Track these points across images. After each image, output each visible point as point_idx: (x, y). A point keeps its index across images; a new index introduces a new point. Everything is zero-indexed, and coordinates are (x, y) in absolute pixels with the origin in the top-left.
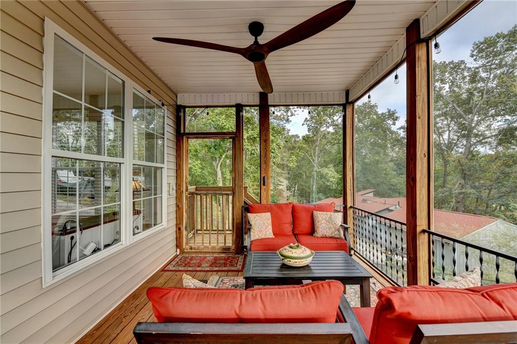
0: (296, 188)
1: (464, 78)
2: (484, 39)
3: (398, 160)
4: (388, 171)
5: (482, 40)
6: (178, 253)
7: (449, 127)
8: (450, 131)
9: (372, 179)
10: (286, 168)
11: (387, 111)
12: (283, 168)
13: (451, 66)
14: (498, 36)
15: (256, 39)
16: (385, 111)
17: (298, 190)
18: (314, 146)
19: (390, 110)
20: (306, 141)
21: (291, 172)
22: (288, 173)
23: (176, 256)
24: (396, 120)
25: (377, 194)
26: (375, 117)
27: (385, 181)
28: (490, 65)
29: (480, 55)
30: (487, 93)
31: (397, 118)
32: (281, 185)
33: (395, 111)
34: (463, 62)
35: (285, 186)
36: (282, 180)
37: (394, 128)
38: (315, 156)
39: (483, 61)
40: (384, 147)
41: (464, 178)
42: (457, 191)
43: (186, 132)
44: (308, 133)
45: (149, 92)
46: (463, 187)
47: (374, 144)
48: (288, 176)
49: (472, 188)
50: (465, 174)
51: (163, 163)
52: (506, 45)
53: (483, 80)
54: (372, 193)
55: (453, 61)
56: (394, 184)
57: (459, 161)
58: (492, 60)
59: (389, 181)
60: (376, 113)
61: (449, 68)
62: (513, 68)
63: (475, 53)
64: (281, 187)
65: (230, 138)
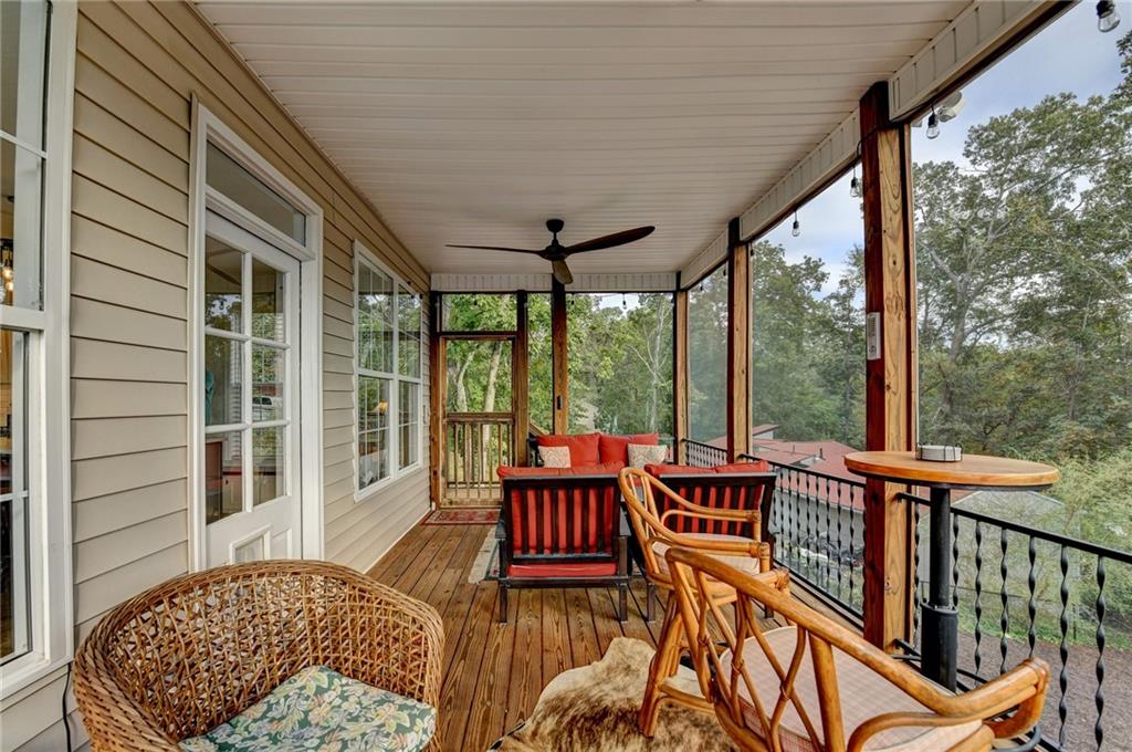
0: (615, 423)
1: (954, 197)
2: (989, 120)
3: (823, 364)
4: (806, 385)
5: (986, 123)
6: (434, 508)
7: (927, 296)
8: (928, 305)
9: (772, 402)
10: (593, 381)
11: (804, 261)
12: (587, 378)
13: (929, 171)
14: (1017, 115)
15: (555, 235)
16: (800, 261)
17: (620, 427)
18: (653, 333)
19: (810, 259)
20: (637, 322)
21: (603, 389)
22: (599, 391)
23: (431, 513)
24: (823, 280)
25: (782, 434)
26: (779, 273)
27: (800, 408)
28: (1002, 175)
29: (982, 153)
30: (994, 229)
31: (824, 276)
32: (581, 416)
33: (820, 260)
34: (950, 165)
35: (592, 417)
36: (585, 405)
37: (817, 297)
38: (653, 355)
39: (990, 165)
40: (796, 336)
41: (950, 401)
42: (934, 427)
43: (443, 330)
44: (640, 307)
45: (409, 283)
46: (947, 418)
47: (776, 331)
48: (596, 396)
49: (964, 420)
50: (952, 393)
51: (419, 377)
52: (1032, 134)
53: (988, 203)
54: (771, 433)
55: (931, 163)
56: (819, 414)
57: (940, 367)
58: (1007, 164)
59: (809, 409)
60: (781, 265)
61: (923, 177)
62: (1043, 181)
63: (972, 149)
64: (581, 421)
65: (509, 339)
